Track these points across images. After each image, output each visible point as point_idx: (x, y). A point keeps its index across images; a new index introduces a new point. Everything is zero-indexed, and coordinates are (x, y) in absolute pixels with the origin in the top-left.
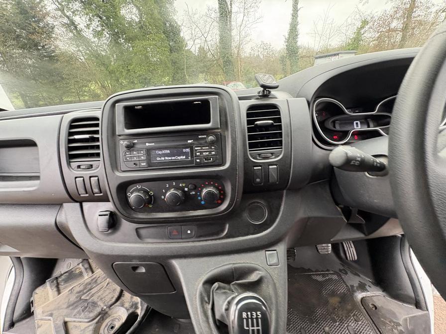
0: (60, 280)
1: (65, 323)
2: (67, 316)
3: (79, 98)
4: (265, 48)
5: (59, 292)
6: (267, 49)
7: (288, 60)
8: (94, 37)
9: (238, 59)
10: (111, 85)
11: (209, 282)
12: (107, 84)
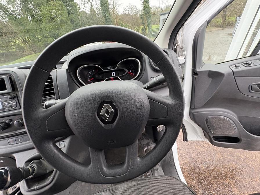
3: (9, 50)
4: (132, 8)
6: (133, 9)
7: (145, 17)
8: (9, 4)
9: (114, 17)
10: (31, 40)
11: (29, 161)
12: (27, 39)
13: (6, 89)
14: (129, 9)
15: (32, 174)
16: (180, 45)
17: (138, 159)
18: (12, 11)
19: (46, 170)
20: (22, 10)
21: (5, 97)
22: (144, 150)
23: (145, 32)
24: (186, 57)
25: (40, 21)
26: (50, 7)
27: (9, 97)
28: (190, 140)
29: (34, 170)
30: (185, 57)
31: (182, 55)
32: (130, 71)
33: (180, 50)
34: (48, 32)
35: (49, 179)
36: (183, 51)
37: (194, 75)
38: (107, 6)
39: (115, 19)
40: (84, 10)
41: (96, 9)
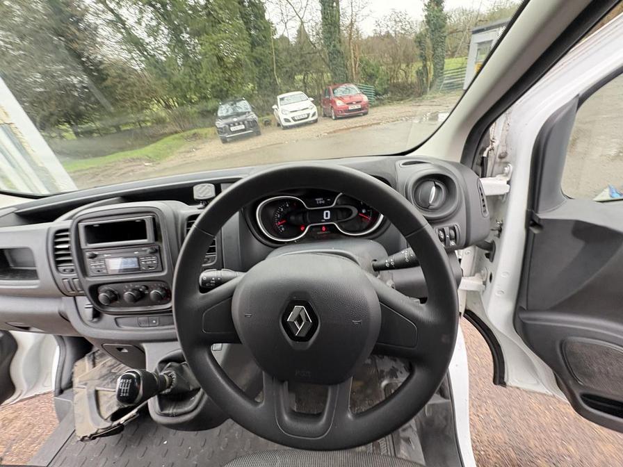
0: (97, 354)
1: (97, 392)
2: (98, 386)
4: (398, 20)
5: (94, 365)
6: (401, 21)
7: (428, 40)
8: (149, 36)
9: (350, 46)
10: (178, 104)
11: (165, 362)
12: (172, 102)
13: (145, 238)
14: (389, 23)
15: (169, 387)
16: (498, 149)
17: (349, 416)
18: (153, 50)
19: (188, 384)
20: (168, 46)
21: (143, 249)
22: (380, 384)
23: (424, 79)
24: (513, 179)
25: (197, 64)
26: (219, 35)
27: (148, 250)
28: (514, 384)
29: (172, 382)
30: (508, 179)
31: (502, 173)
32: (364, 211)
33: (498, 160)
34: (209, 86)
35: (193, 401)
36: (506, 164)
37: (532, 225)
38: (335, 23)
39: (352, 51)
40: (286, 35)
41: (310, 31)
